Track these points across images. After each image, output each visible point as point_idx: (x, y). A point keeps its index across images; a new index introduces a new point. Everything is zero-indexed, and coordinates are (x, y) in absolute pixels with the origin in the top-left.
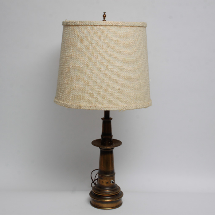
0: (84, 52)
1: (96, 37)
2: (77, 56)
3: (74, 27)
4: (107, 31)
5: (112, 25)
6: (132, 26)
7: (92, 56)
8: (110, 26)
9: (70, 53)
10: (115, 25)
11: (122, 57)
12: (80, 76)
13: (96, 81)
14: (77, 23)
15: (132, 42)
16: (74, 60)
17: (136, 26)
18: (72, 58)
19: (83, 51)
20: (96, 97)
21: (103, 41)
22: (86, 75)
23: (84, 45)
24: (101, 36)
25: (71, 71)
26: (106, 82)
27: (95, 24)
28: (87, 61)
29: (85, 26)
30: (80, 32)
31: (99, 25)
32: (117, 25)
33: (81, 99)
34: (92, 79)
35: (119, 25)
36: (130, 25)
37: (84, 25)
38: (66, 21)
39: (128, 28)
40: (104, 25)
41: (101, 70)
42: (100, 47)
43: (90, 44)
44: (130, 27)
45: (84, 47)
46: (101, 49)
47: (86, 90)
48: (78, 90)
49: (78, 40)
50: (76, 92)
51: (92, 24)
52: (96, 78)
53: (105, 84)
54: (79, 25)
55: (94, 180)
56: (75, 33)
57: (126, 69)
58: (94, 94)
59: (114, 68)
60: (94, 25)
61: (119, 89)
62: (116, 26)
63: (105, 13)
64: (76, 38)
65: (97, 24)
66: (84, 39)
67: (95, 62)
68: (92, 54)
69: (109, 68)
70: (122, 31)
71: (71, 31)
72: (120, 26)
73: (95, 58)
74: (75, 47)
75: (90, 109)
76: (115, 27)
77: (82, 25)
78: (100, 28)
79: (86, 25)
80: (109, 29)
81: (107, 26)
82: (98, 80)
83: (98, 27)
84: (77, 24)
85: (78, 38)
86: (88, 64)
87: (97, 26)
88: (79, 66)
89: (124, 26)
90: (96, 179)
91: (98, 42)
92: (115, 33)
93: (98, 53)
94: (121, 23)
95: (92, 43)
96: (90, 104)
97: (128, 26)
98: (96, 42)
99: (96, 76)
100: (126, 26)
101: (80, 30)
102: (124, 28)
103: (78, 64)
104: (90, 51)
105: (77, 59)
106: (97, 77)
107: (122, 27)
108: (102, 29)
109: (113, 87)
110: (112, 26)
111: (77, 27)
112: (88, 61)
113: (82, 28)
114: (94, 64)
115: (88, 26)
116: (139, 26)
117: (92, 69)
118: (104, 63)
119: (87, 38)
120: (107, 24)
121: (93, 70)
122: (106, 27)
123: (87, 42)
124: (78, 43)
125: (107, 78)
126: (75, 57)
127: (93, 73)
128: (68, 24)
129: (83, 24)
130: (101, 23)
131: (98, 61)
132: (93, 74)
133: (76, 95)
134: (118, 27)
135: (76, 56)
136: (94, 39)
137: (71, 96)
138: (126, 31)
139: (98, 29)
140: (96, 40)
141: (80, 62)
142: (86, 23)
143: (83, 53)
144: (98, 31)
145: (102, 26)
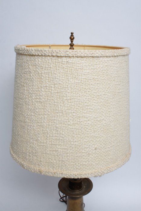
0: (43, 96)
1: (60, 75)
2: (34, 101)
3: (28, 58)
4: (77, 64)
5: (86, 55)
6: (115, 56)
7: (56, 103)
8: (82, 57)
9: (24, 94)
10: (90, 55)
11: (100, 104)
12: (39, 129)
13: (62, 138)
14: (32, 52)
15: (115, 80)
16: (29, 107)
17: (120, 56)
18: (27, 103)
19: (41, 94)
20: (63, 161)
21: (71, 80)
22: (48, 130)
23: (42, 86)
24: (69, 72)
25: (26, 121)
26: (76, 140)
27: (59, 55)
28: (47, 109)
29: (43, 57)
30: (37, 66)
31: (66, 57)
32: (93, 55)
33: (41, 161)
34: (56, 136)
35: (97, 55)
36: (113, 55)
37: (42, 55)
38: (18, 47)
39: (110, 59)
40: (73, 57)
41: (69, 123)
42: (67, 90)
43: (52, 85)
44: (112, 58)
45: (43, 89)
46: (68, 93)
47: (48, 150)
48: (36, 149)
49: (34, 78)
50: (34, 151)
51: (54, 55)
52: (62, 135)
53: (76, 143)
54: (35, 55)
55: (62, 197)
56: (30, 66)
57: (105, 120)
58: (60, 157)
59: (88, 120)
60: (58, 57)
61: (95, 149)
62: (93, 57)
63: (72, 34)
64: (31, 75)
65: (62, 55)
66: (43, 77)
67: (60, 111)
68: (55, 100)
69: (82, 120)
70: (101, 65)
71: (24, 62)
72: (98, 57)
73: (59, 106)
74: (30, 87)
75: (55, 176)
76: (91, 59)
77: (38, 55)
78: (67, 60)
79: (45, 56)
80: (81, 62)
81: (78, 57)
82: (66, 138)
83: (64, 59)
84: (31, 54)
85: (34, 75)
86: (49, 114)
87: (61, 57)
88: (36, 115)
89: (104, 57)
90: (64, 196)
91: (64, 82)
92: (90, 68)
93: (65, 98)
94: (99, 53)
95: (55, 83)
96: (54, 169)
97: (110, 57)
98: (61, 82)
99: (61, 132)
100: (107, 57)
101: (37, 63)
102: (103, 60)
103: (36, 112)
104: (53, 95)
105: (33, 104)
106: (63, 133)
107: (102, 58)
108: (70, 62)
109: (87, 146)
110: (85, 57)
111: (32, 58)
112: (49, 110)
113: (39, 59)
114: (58, 115)
115: (49, 58)
116: (123, 56)
117: (55, 121)
118: (74, 114)
119: (47, 75)
120: (79, 55)
121: (57, 123)
122: (77, 59)
123: (48, 82)
124: (34, 81)
125: (79, 134)
126: (30, 102)
127: (57, 127)
128: (20, 52)
129: (40, 54)
130: (68, 53)
131: (64, 111)
132: (58, 129)
133: (34, 154)
134: (95, 59)
135: (32, 101)
136: (58, 77)
137: (28, 154)
138: (106, 64)
139: (63, 63)
140: (60, 79)
141: (37, 110)
142: (45, 53)
143: (42, 98)
144: (64, 66)
145: (70, 57)
